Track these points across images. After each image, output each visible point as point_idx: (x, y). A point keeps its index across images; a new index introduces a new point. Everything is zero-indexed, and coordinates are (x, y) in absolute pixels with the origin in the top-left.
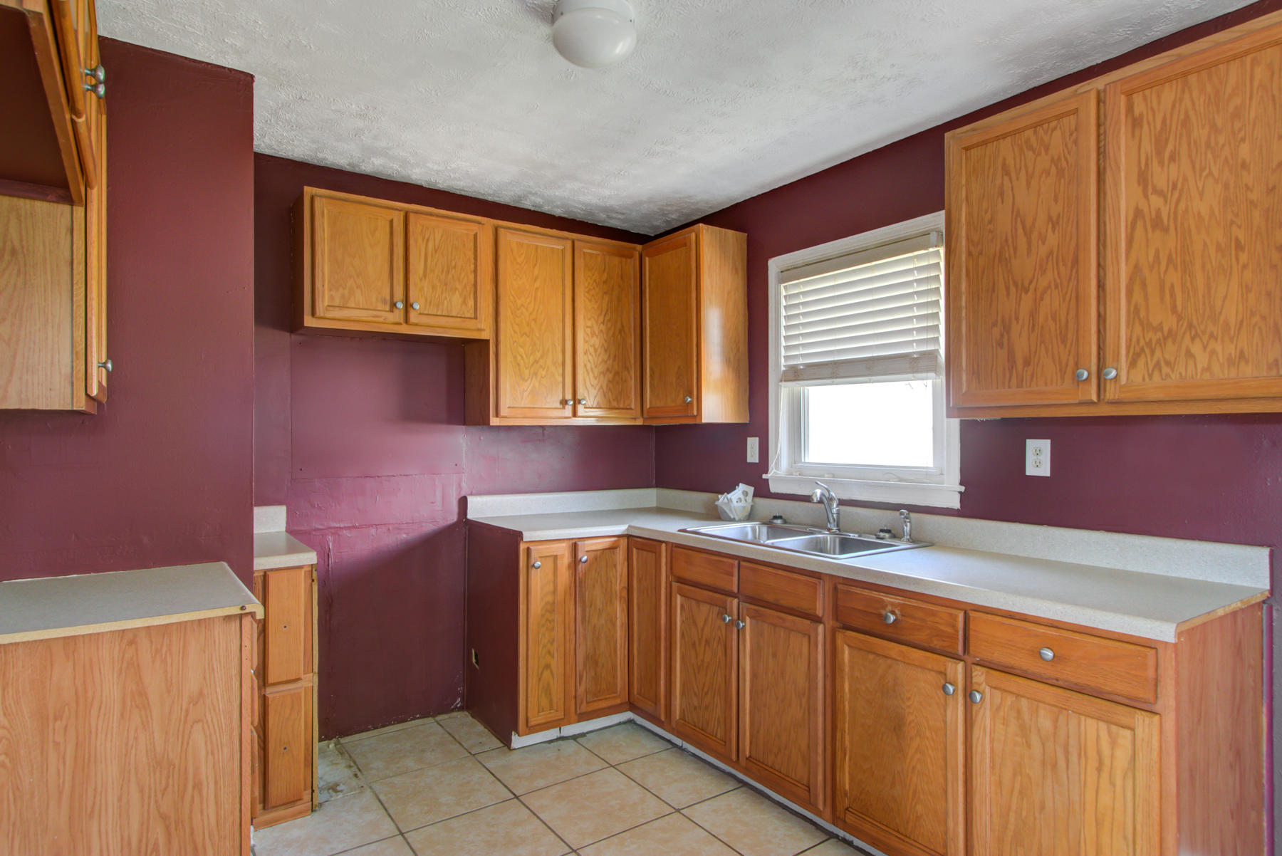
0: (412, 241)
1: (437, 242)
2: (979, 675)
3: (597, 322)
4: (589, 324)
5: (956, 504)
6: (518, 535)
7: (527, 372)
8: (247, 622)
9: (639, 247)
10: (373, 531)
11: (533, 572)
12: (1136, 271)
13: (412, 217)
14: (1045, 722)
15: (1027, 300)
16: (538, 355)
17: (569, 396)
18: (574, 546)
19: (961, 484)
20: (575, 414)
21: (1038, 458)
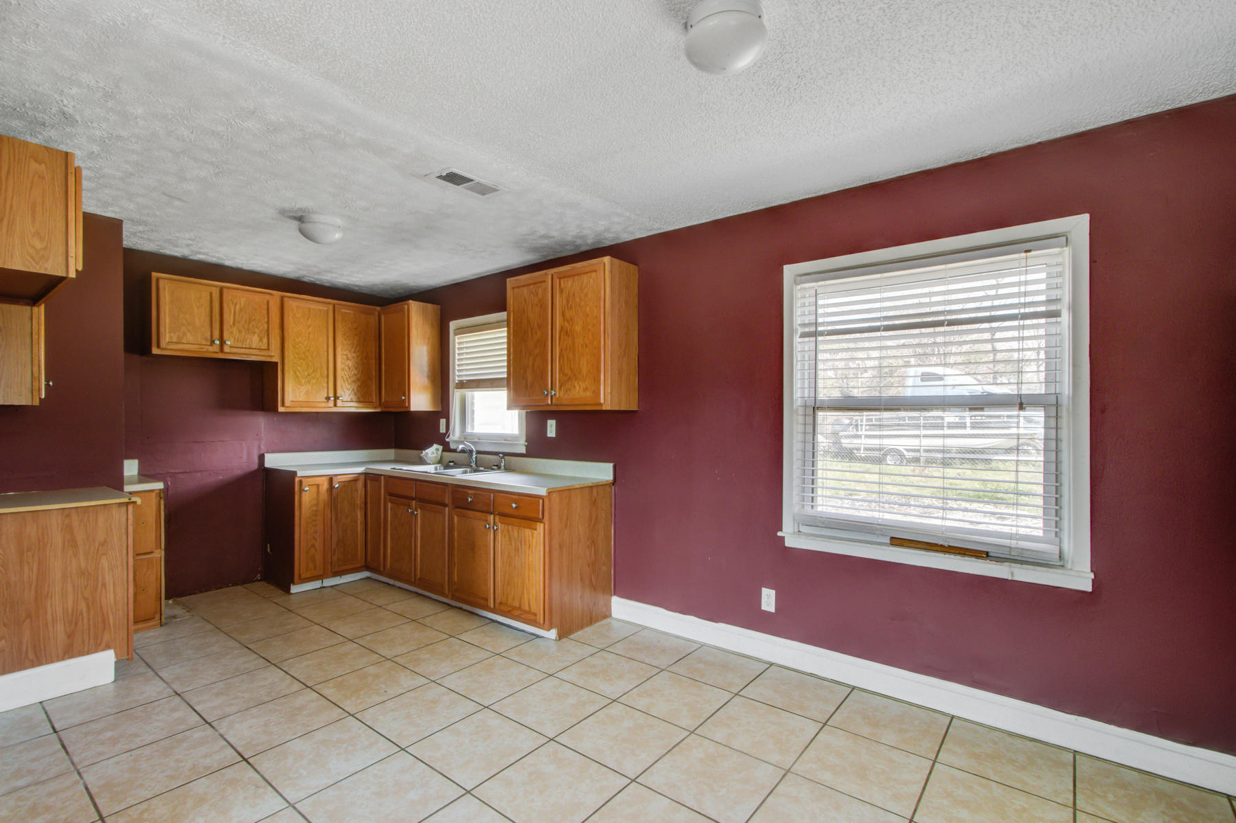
0: (225, 305)
1: (242, 304)
2: (497, 520)
3: (350, 352)
4: (345, 353)
5: (523, 451)
6: (295, 473)
7: (303, 381)
8: (130, 507)
9: (378, 308)
10: (199, 474)
11: (304, 493)
12: (561, 352)
13: (225, 291)
15: (531, 361)
16: (311, 371)
17: (331, 394)
18: (331, 479)
19: (526, 441)
20: (335, 405)
21: (551, 429)
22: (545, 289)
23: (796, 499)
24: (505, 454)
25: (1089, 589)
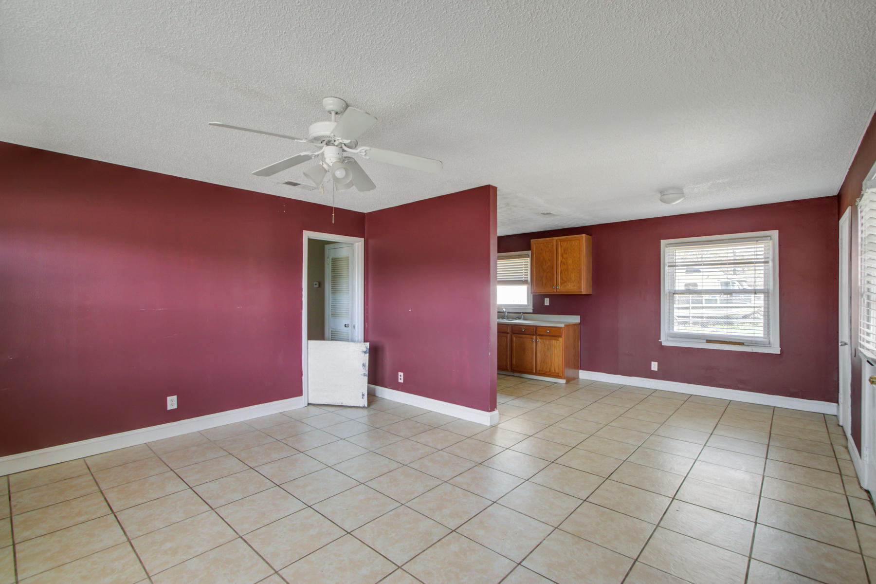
2: (538, 337)
5: (531, 311)
12: (561, 271)
14: (548, 343)
15: (545, 274)
19: (533, 307)
21: (547, 302)
22: (553, 245)
23: (666, 327)
24: (523, 313)
25: (779, 353)
